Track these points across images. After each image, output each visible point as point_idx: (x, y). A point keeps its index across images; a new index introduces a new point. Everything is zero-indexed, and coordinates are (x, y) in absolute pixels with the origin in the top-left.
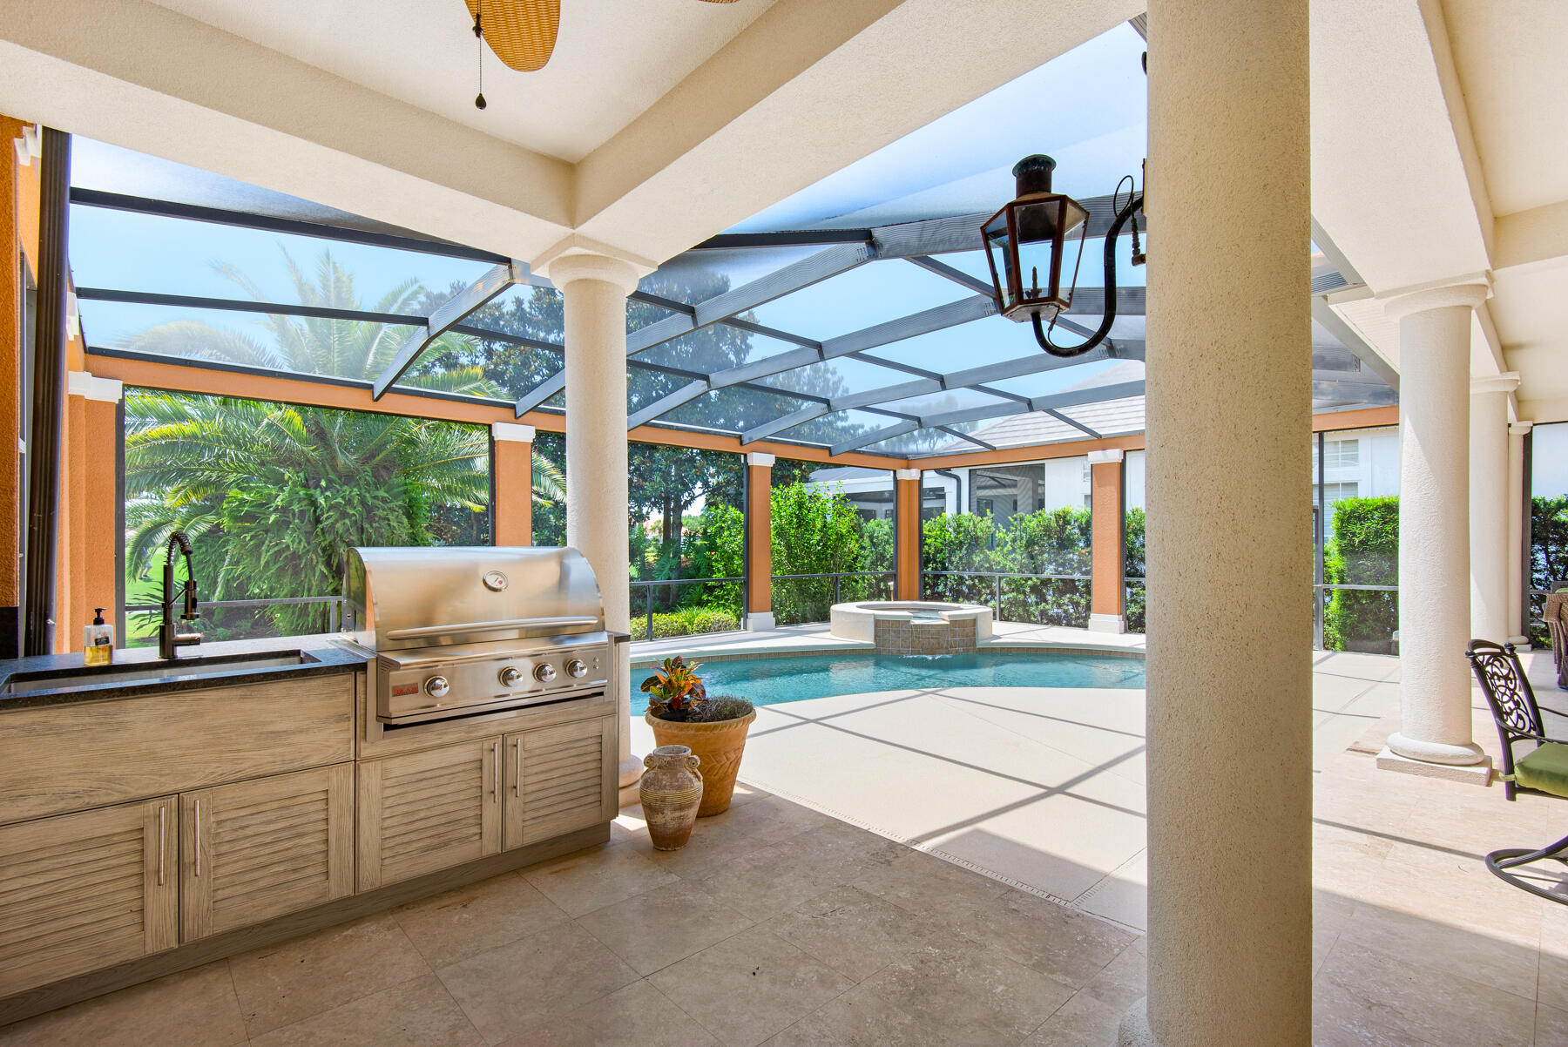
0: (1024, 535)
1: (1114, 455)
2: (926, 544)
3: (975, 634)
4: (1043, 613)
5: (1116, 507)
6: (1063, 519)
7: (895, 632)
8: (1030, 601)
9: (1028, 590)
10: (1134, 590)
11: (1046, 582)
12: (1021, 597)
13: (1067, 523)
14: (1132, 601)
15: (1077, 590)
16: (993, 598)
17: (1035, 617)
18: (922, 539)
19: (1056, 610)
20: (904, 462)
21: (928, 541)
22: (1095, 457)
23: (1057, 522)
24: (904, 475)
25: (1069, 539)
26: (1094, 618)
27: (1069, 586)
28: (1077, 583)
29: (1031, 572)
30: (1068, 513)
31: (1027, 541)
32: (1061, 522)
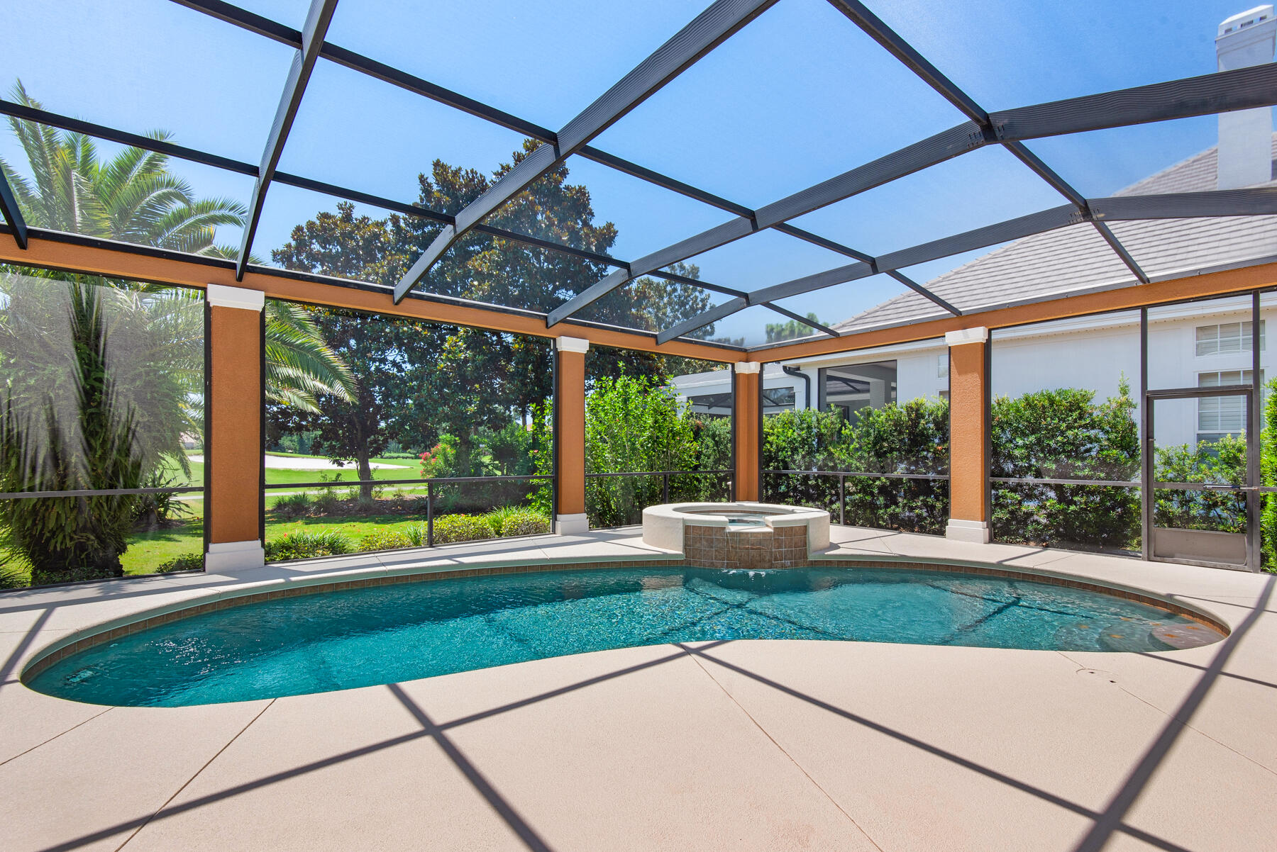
0: (872, 431)
1: (977, 335)
2: (769, 442)
3: (805, 544)
4: (894, 517)
5: (979, 395)
6: (916, 412)
7: (707, 541)
8: (878, 503)
9: (876, 491)
10: (1001, 492)
11: (896, 483)
12: (868, 498)
13: (920, 416)
14: (996, 505)
15: (932, 492)
16: (838, 499)
17: (884, 521)
18: (762, 439)
19: (907, 514)
20: (743, 355)
21: (770, 439)
22: (955, 338)
23: (909, 415)
24: (745, 368)
25: (923, 435)
26: (953, 524)
27: (922, 488)
28: (932, 484)
29: (879, 472)
30: (922, 405)
31: (875, 438)
32: (913, 416)
